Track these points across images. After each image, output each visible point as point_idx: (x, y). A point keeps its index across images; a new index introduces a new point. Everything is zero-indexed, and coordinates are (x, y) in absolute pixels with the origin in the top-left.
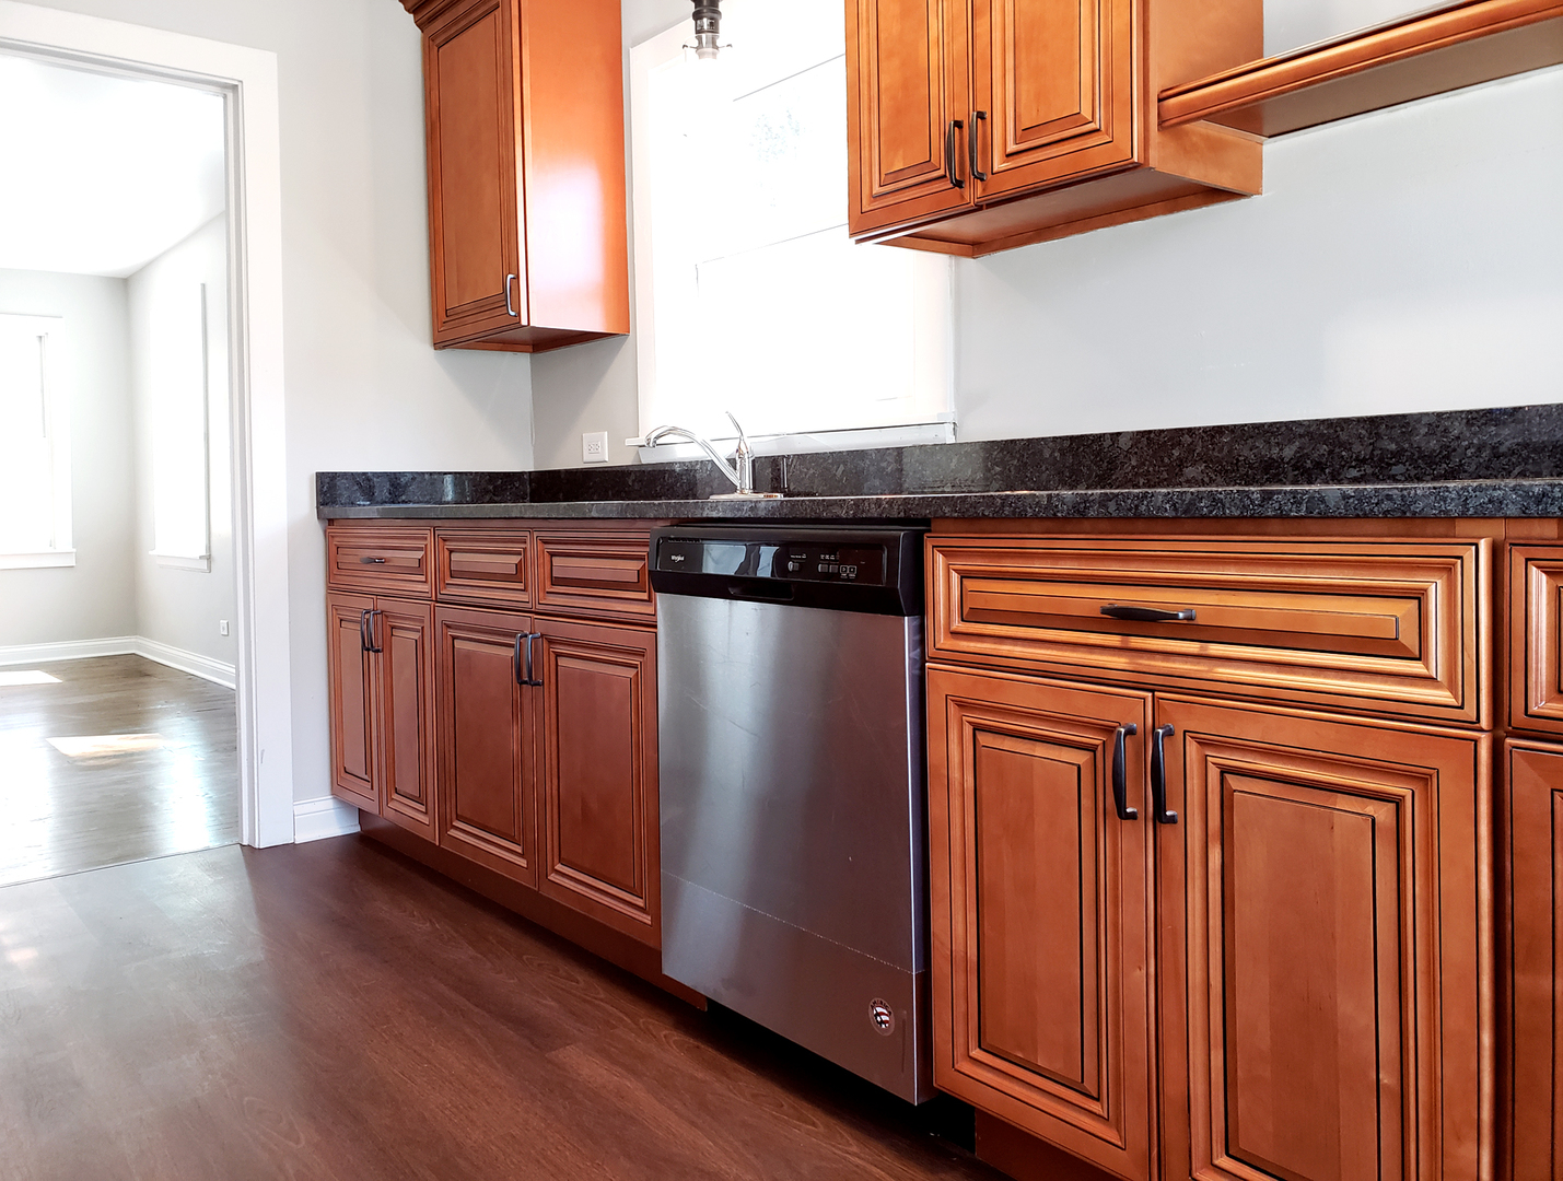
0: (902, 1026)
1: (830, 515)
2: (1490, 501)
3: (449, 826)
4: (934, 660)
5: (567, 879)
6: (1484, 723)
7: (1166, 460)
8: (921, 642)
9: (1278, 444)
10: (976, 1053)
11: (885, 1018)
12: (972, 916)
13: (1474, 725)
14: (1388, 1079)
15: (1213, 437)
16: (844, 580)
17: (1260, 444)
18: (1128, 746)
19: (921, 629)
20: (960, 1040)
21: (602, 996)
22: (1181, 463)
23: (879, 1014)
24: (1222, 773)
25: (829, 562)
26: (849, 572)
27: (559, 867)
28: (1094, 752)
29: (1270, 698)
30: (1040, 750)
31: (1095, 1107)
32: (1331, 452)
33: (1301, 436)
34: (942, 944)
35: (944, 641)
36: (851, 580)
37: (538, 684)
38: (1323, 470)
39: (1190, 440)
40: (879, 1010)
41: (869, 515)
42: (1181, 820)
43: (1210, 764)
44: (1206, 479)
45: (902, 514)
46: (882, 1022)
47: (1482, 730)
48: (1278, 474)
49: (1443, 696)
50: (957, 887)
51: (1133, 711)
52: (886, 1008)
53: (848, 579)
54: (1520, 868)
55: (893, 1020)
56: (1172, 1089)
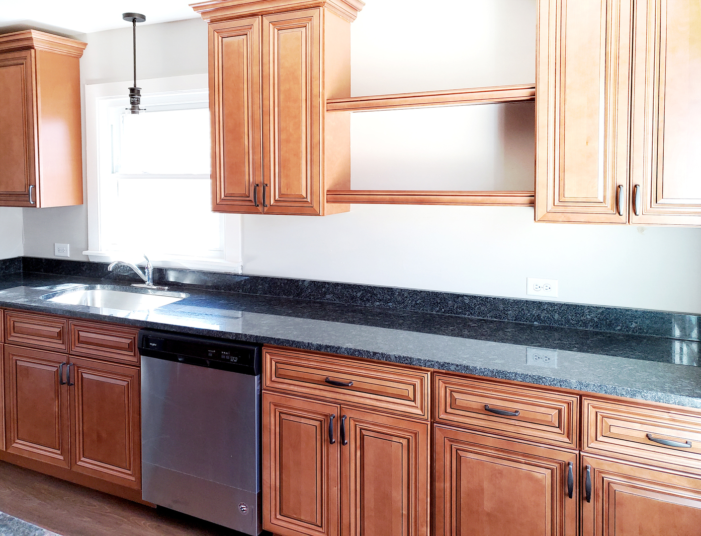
0: (252, 511)
1: (225, 337)
2: (431, 365)
3: (13, 442)
4: (264, 390)
5: (86, 464)
6: (429, 420)
7: (320, 292)
8: (261, 383)
9: (355, 291)
10: (279, 516)
11: (244, 509)
12: (278, 473)
13: (427, 420)
14: (405, 512)
15: (336, 286)
16: (232, 362)
17: (350, 291)
18: (333, 422)
19: (261, 379)
20: (273, 513)
21: (109, 511)
22: (325, 293)
23: (242, 508)
24: (360, 429)
25: (225, 355)
26: (234, 360)
27: (83, 459)
28: (321, 422)
29: (375, 409)
30: (303, 420)
31: (320, 529)
32: (371, 296)
33: (363, 290)
34: (267, 482)
35: (268, 383)
36: (235, 362)
37: (72, 385)
38: (369, 301)
39: (328, 286)
40: (242, 506)
41: (242, 340)
42: (348, 443)
43: (357, 427)
44: (333, 300)
45: (255, 341)
46: (244, 510)
47: (428, 421)
48: (356, 301)
49: (419, 412)
50: (273, 464)
51: (335, 411)
52: (245, 505)
53: (234, 362)
54: (436, 456)
55: (248, 509)
56: (345, 521)
